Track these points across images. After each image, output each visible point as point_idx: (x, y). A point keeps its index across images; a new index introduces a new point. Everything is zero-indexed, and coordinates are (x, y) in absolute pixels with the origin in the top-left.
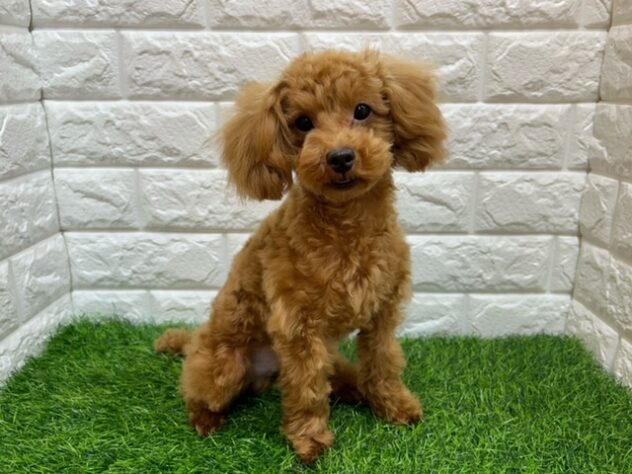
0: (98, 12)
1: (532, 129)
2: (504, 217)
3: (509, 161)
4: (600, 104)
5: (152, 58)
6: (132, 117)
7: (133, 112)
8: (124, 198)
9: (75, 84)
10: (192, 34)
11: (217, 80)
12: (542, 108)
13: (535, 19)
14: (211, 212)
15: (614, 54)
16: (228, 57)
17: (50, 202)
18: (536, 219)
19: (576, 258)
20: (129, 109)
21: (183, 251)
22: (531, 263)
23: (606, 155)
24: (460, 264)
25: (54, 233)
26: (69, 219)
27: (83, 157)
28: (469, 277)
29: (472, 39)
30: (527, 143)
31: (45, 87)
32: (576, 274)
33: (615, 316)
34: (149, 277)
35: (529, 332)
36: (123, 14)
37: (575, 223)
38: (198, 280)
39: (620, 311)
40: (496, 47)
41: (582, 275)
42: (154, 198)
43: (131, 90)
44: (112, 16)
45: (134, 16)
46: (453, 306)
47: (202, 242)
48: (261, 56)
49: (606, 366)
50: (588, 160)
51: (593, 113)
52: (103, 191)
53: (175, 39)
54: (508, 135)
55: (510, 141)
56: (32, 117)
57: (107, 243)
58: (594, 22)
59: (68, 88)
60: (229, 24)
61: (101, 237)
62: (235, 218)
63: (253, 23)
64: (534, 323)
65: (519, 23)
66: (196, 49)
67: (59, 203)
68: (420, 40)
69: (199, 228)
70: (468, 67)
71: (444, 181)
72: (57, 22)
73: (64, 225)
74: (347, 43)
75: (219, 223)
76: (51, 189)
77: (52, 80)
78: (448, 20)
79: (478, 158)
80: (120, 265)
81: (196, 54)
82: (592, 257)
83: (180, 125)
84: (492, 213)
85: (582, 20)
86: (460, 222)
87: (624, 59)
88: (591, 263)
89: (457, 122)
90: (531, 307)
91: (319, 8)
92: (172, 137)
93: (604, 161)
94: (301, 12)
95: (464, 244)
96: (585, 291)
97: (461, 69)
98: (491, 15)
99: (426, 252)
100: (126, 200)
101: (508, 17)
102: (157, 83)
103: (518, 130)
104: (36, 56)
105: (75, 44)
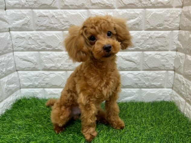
0: (26, 4)
1: (159, 38)
2: (151, 65)
3: (152, 48)
4: (180, 31)
5: (43, 18)
6: (37, 36)
7: (37, 35)
8: (35, 61)
9: (19, 26)
10: (55, 10)
11: (63, 24)
12: (162, 32)
13: (160, 5)
14: (62, 65)
15: (184, 16)
16: (66, 18)
17: (13, 62)
18: (161, 66)
19: (173, 78)
20: (36, 34)
21: (54, 77)
22: (160, 79)
23: (182, 46)
24: (138, 80)
25: (14, 72)
26: (19, 67)
27: (23, 48)
28: (141, 83)
29: (141, 11)
30: (158, 43)
31: (10, 27)
32: (173, 82)
33: (184, 96)
34: (44, 85)
35: (159, 100)
36: (33, 5)
37: (173, 67)
38: (59, 85)
39: (186, 94)
40: (148, 14)
41: (175, 83)
42: (45, 61)
43: (37, 28)
44: (30, 5)
45: (37, 5)
46: (136, 92)
47: (59, 74)
48: (76, 17)
49: (182, 111)
50: (177, 48)
51: (178, 34)
52: (29, 59)
53: (49, 12)
54: (152, 40)
55: (153, 42)
56: (6, 36)
57: (31, 74)
58: (178, 6)
59: (17, 27)
60: (66, 7)
61: (29, 72)
62: (69, 66)
63: (73, 7)
64: (161, 97)
65: (155, 6)
66: (56, 15)
67: (16, 62)
68: (124, 12)
69: (58, 70)
70: (139, 20)
71: (133, 54)
72: (13, 7)
73: (17, 69)
74: (102, 13)
75: (65, 68)
76: (13, 58)
77: (12, 25)
78: (133, 6)
79: (143, 48)
80: (35, 81)
81: (56, 17)
82: (178, 77)
83: (52, 38)
84: (147, 64)
85: (174, 5)
86: (138, 67)
87: (186, 17)
88: (177, 79)
89: (136, 37)
90: (160, 92)
91: (93, 2)
92: (49, 42)
93: (181, 48)
94: (88, 3)
95: (139, 74)
96: (176, 88)
97: (137, 20)
98: (146, 4)
99: (128, 76)
100: (36, 61)
101: (151, 4)
102: (45, 26)
103: (155, 39)
104: (7, 18)
105: (19, 14)
